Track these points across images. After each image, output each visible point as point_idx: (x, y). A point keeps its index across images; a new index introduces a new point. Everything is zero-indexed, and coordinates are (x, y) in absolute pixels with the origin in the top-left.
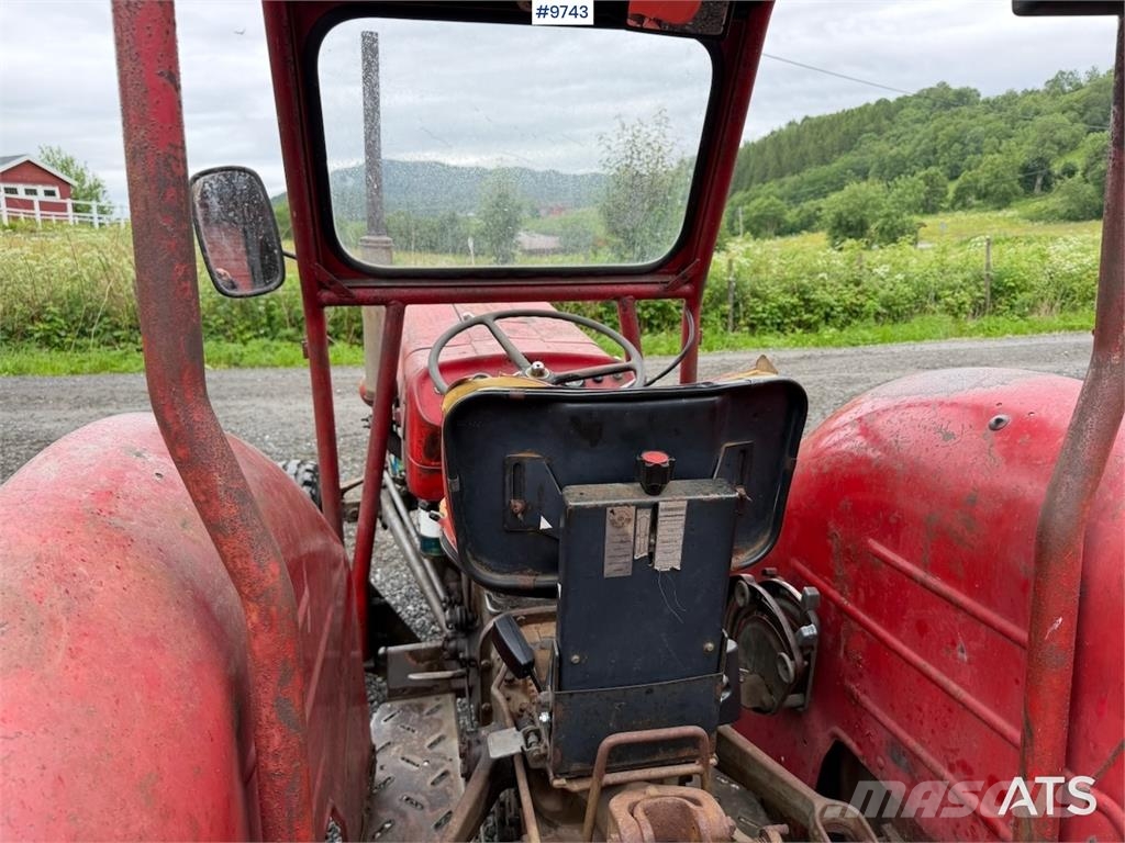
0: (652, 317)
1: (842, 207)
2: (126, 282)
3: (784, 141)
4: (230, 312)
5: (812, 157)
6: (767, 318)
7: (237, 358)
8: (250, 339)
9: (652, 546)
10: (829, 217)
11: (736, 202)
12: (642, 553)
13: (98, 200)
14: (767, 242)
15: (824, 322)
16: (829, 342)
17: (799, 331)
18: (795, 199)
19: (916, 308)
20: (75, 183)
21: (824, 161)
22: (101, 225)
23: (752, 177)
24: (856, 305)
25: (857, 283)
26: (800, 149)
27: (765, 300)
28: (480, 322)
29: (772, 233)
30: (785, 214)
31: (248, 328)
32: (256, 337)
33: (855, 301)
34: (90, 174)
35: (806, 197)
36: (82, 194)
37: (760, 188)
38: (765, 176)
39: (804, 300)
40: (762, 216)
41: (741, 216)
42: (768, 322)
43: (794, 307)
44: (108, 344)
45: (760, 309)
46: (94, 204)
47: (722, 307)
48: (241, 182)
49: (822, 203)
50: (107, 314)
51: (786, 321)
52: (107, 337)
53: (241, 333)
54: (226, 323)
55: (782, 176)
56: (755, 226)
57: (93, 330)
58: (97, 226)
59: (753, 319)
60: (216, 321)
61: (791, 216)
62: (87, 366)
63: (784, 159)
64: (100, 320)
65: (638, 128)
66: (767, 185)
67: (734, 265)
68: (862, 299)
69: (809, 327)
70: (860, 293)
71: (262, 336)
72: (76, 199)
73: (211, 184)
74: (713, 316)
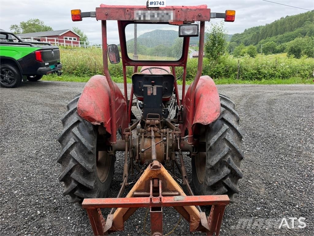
0: (216, 75)
1: (293, 45)
2: (93, 62)
3: (279, 24)
4: (115, 70)
5: (287, 29)
6: (248, 76)
7: (116, 81)
8: (119, 76)
9: (153, 92)
10: (288, 48)
11: (261, 43)
12: (152, 93)
13: (86, 41)
14: (269, 55)
15: (263, 78)
16: (263, 83)
17: (256, 80)
18: (280, 42)
19: (292, 75)
20: (81, 37)
21: (292, 30)
22: (86, 47)
23: (267, 35)
24: (274, 74)
25: (275, 68)
26: (284, 26)
27: (248, 71)
28: (148, 69)
29: (271, 52)
30: (276, 47)
31: (119, 74)
32: (120, 76)
33: (273, 72)
34: (84, 34)
35: (283, 42)
36: (82, 39)
37: (269, 38)
38: (271, 35)
39: (259, 72)
40: (268, 47)
41: (262, 47)
42: (248, 77)
43: (256, 73)
44: (89, 76)
45: (246, 73)
46: (85, 42)
47: (236, 73)
48: (114, 46)
49: (287, 44)
50: (89, 69)
51: (253, 77)
52: (89, 74)
53: (117, 75)
54: (114, 73)
55: (277, 35)
56: (266, 50)
57: (86, 73)
58: (85, 48)
59: (244, 76)
60: (112, 72)
61: (278, 47)
62: (85, 80)
63: (278, 30)
64: (88, 71)
65: (215, 25)
66: (272, 37)
67: (240, 61)
68: (275, 72)
69: (259, 79)
70: (275, 70)
71: (122, 76)
72: (81, 41)
73: (110, 47)
74: (233, 75)
